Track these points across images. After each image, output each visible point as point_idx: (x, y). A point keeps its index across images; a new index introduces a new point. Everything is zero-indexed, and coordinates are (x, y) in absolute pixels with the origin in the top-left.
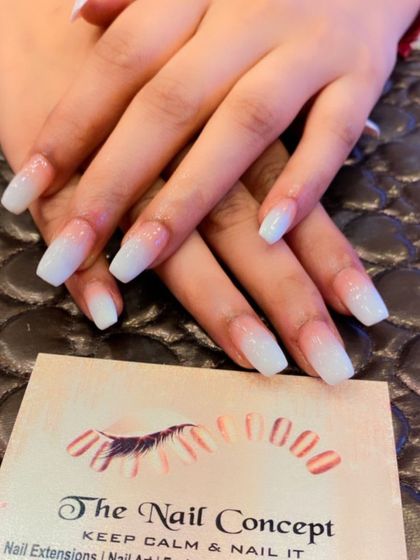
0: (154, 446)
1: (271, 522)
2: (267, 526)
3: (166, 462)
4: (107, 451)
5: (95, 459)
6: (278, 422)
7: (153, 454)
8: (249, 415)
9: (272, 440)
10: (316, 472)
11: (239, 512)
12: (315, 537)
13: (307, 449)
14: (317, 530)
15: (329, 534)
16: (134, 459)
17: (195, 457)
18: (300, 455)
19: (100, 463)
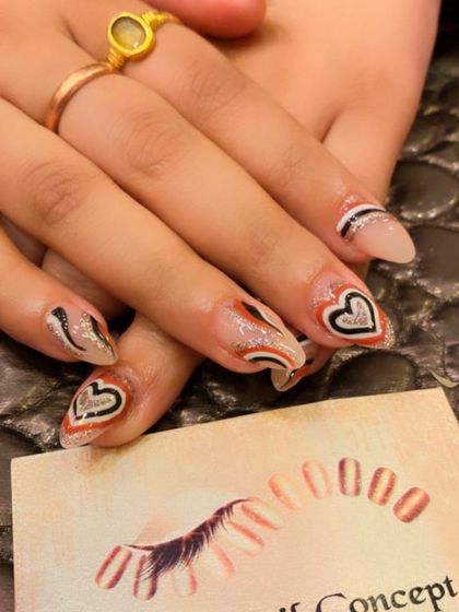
0: (206, 545)
1: (382, 597)
2: (379, 603)
3: (227, 561)
4: (148, 568)
5: (136, 584)
6: (342, 465)
7: (207, 556)
8: (304, 466)
9: (344, 491)
10: (409, 519)
11: (340, 595)
12: (438, 602)
13: (389, 491)
14: (436, 592)
15: (452, 594)
16: (187, 568)
17: (260, 542)
18: (384, 501)
19: (145, 586)
